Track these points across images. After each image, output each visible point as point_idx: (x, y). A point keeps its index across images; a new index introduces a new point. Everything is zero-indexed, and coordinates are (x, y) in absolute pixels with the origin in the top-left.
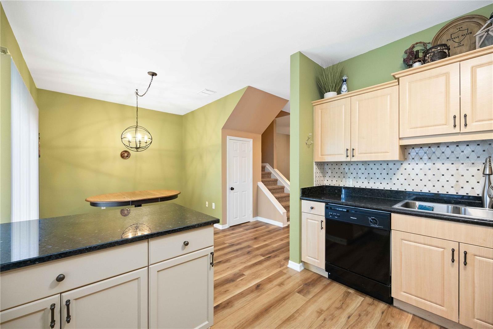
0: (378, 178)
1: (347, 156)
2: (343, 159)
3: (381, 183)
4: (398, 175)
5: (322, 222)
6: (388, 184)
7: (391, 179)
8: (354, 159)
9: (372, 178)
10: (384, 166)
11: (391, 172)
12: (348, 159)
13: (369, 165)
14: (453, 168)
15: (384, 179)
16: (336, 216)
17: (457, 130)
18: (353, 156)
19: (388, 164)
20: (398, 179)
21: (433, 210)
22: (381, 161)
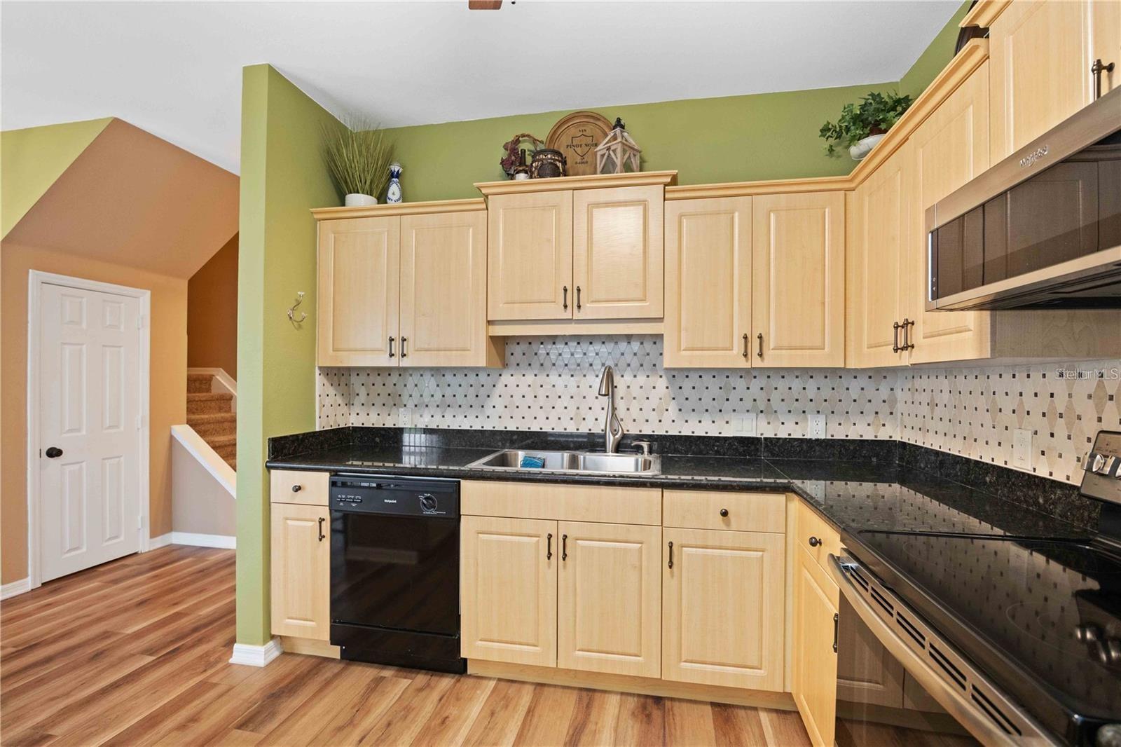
0: (460, 406)
1: (391, 355)
2: (383, 361)
3: (466, 417)
4: (495, 400)
5: (320, 523)
6: (477, 417)
7: (483, 407)
8: (405, 363)
9: (449, 406)
10: (472, 377)
11: (483, 392)
12: (394, 363)
13: (444, 375)
14: (572, 382)
15: (471, 406)
16: (353, 502)
17: (568, 315)
18: (404, 355)
19: (477, 375)
20: (494, 407)
21: (543, 466)
22: (466, 368)
